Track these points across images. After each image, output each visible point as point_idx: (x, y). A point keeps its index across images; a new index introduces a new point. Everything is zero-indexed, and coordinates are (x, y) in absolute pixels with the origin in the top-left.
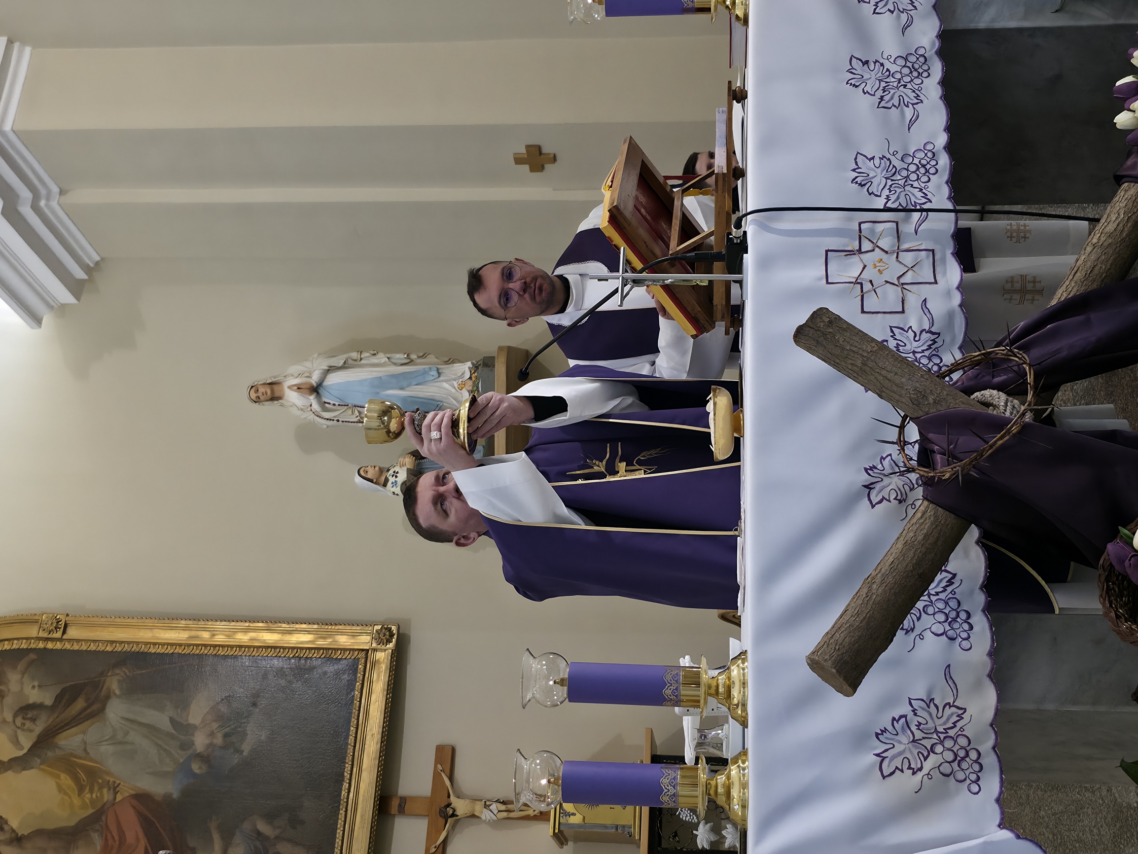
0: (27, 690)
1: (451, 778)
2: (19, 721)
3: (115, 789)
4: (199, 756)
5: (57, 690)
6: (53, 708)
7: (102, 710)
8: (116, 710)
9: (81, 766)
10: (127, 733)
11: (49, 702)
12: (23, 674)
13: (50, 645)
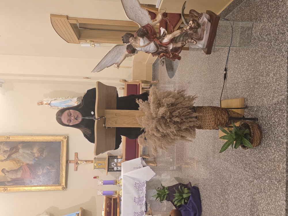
0: (4, 148)
1: (77, 158)
2: (4, 153)
3: (23, 163)
4: (36, 157)
5: (10, 148)
6: (10, 151)
7: (18, 151)
8: (21, 151)
9: (16, 160)
10: (23, 155)
11: (9, 150)
12: (3, 145)
13: (7, 141)
